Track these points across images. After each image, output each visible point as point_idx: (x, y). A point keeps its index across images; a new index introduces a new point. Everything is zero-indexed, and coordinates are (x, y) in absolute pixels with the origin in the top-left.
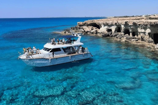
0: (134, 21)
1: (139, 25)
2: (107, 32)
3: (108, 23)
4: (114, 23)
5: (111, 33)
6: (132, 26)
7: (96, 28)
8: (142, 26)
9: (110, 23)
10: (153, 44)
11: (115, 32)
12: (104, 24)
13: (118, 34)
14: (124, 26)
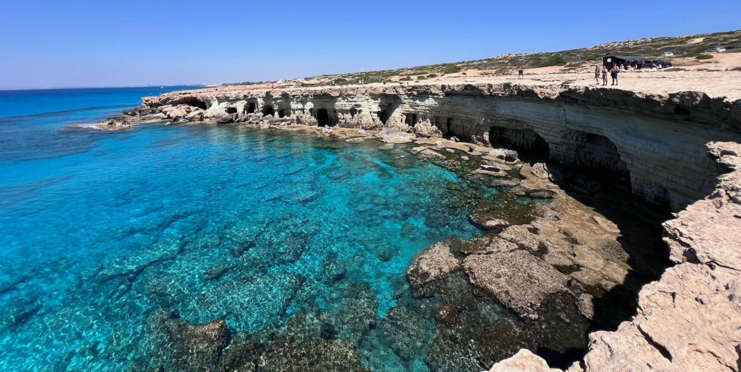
0: (283, 90)
1: (294, 96)
2: (227, 114)
3: (228, 95)
4: (242, 96)
5: (237, 116)
6: (280, 99)
7: (196, 108)
8: (299, 97)
9: (234, 96)
10: (316, 127)
11: (244, 112)
12: (218, 99)
13: (250, 116)
14: (264, 100)
